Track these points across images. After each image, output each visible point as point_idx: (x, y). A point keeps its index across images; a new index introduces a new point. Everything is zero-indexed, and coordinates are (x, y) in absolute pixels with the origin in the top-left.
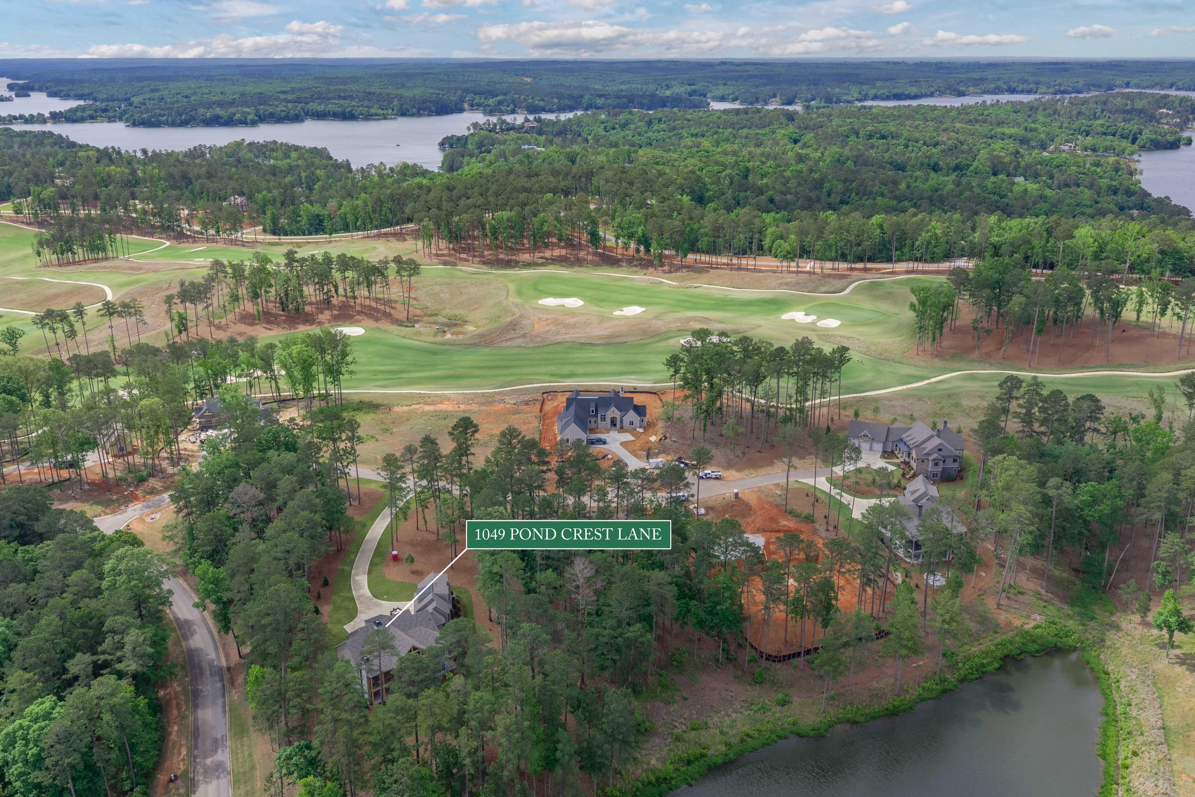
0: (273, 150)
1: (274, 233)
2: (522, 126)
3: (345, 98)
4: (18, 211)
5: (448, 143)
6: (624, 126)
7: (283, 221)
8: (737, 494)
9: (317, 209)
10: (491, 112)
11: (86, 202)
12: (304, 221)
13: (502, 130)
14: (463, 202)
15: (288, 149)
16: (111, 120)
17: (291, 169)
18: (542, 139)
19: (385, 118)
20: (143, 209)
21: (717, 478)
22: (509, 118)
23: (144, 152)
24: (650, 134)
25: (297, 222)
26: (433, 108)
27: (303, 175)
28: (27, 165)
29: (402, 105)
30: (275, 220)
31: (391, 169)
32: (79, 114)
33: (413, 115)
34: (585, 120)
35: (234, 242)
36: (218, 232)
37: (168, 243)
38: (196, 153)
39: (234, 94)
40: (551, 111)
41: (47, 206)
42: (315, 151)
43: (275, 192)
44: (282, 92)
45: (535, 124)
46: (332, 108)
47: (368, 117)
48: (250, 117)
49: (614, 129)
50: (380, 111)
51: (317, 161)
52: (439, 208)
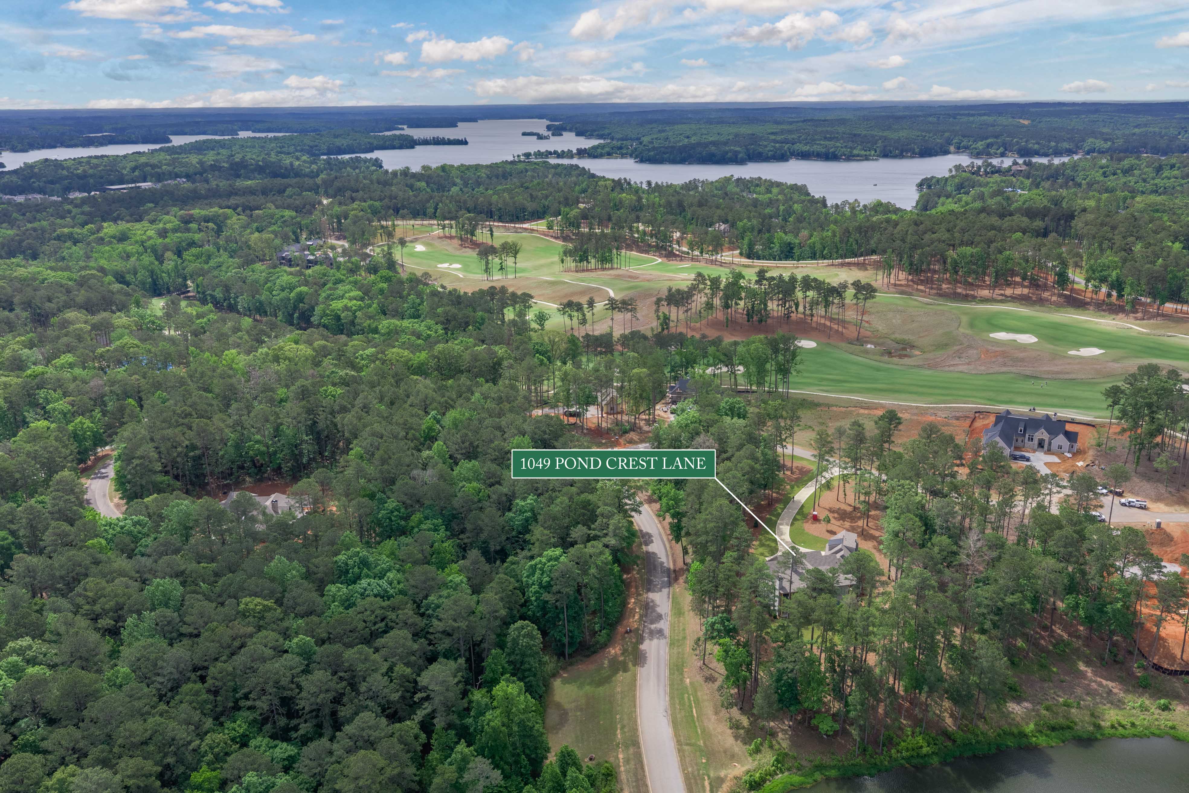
0: (757, 185)
1: (749, 257)
2: (1009, 169)
3: (830, 139)
4: (550, 227)
5: (926, 184)
6: (1127, 172)
7: (758, 247)
8: (1159, 524)
9: (789, 238)
10: (977, 155)
11: (601, 224)
12: (776, 248)
13: (986, 173)
14: (927, 237)
15: (771, 185)
16: (623, 156)
17: (771, 203)
18: (1028, 182)
19: (867, 158)
20: (644, 231)
21: (1141, 508)
22: (995, 162)
23: (649, 183)
24: (1157, 181)
25: (771, 248)
26: (917, 150)
27: (782, 208)
28: (560, 190)
29: (885, 147)
30: (751, 246)
31: (865, 206)
32: (599, 150)
33: (895, 157)
34: (1081, 164)
35: (713, 262)
36: (702, 253)
37: (660, 260)
38: (691, 186)
39: (729, 134)
40: (1046, 155)
41: (571, 224)
42: (795, 188)
43: (755, 222)
44: (772, 133)
45: (1024, 168)
46: (816, 148)
47: (850, 158)
48: (740, 156)
49: (1114, 174)
50: (863, 153)
51: (796, 196)
52: (903, 241)
